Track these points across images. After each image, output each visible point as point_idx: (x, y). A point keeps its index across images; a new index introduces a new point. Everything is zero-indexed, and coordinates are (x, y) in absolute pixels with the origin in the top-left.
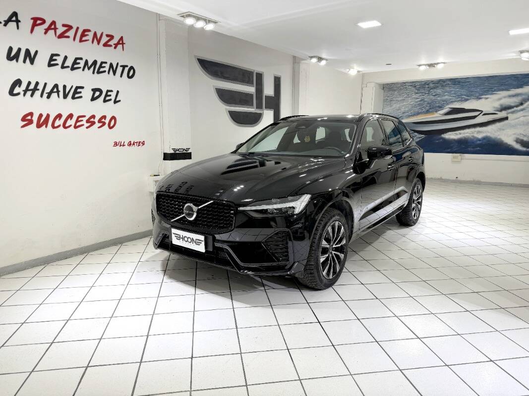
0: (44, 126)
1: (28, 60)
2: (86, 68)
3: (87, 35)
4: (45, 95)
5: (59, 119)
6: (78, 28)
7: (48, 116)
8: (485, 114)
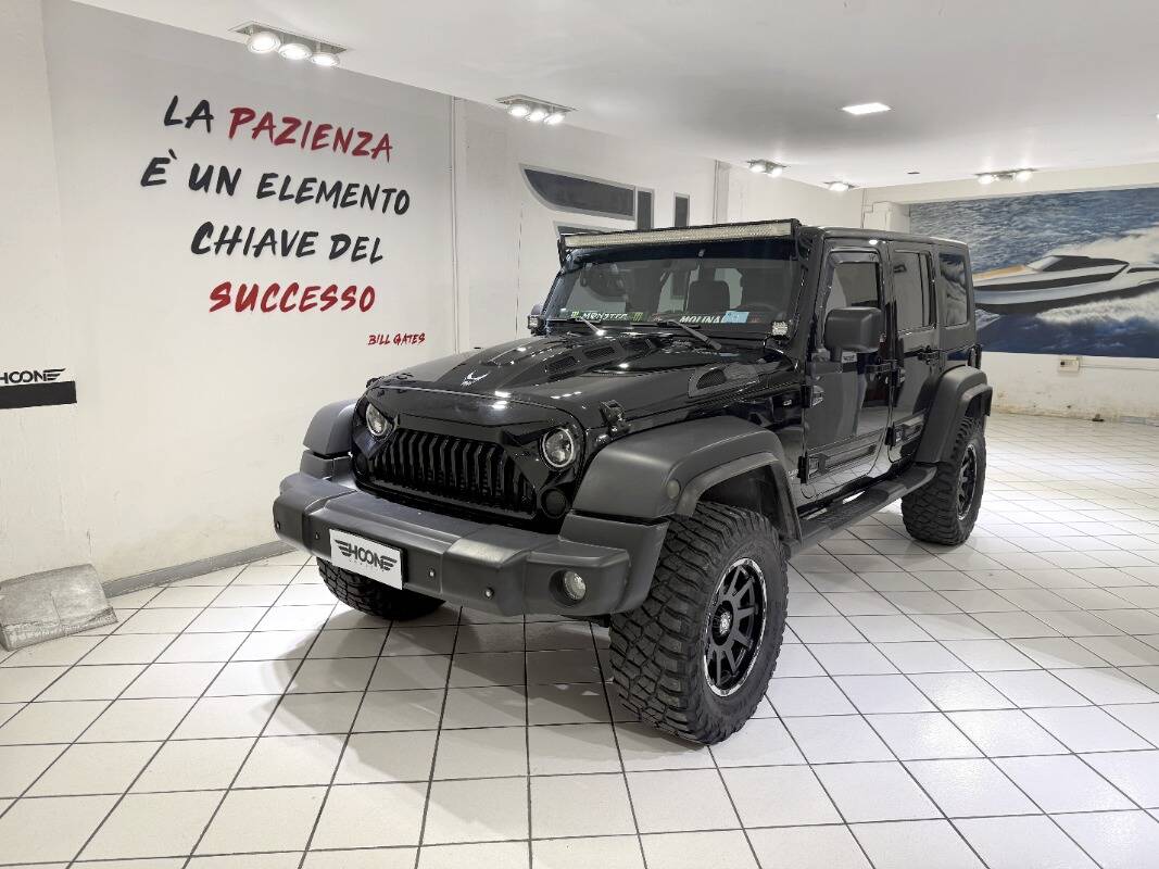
0: (249, 307)
1: (224, 188)
2: (323, 196)
3: (325, 135)
4: (252, 251)
5: (275, 294)
6: (309, 124)
7: (256, 288)
8: (1132, 271)
